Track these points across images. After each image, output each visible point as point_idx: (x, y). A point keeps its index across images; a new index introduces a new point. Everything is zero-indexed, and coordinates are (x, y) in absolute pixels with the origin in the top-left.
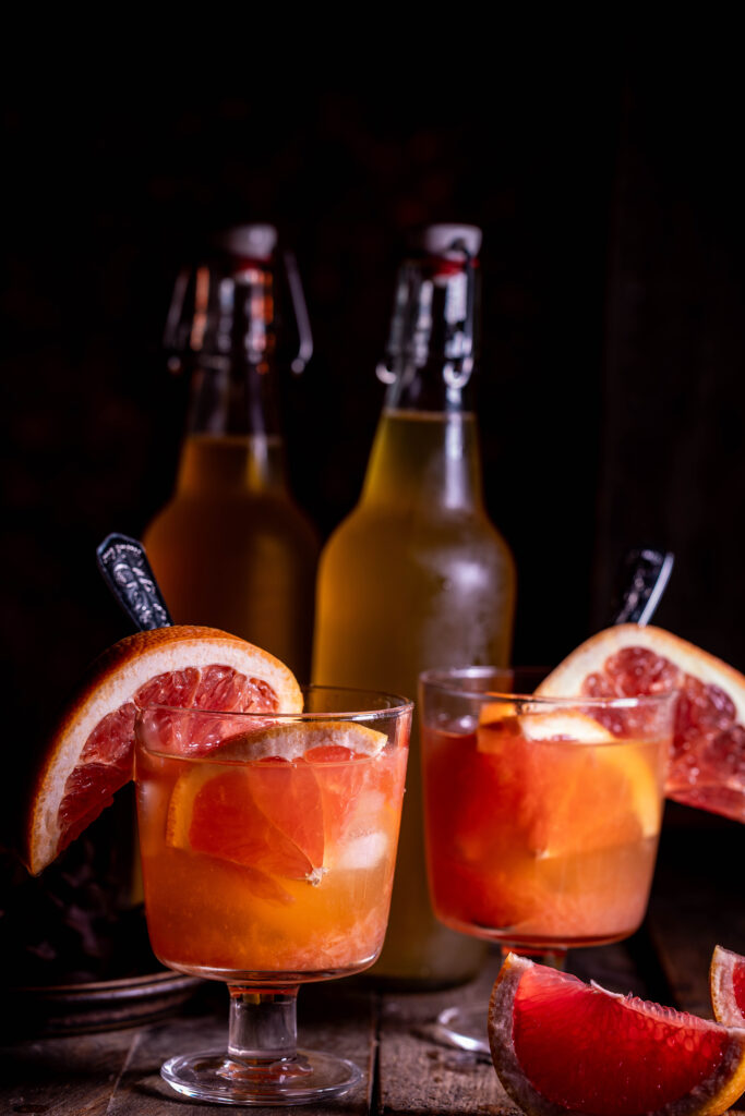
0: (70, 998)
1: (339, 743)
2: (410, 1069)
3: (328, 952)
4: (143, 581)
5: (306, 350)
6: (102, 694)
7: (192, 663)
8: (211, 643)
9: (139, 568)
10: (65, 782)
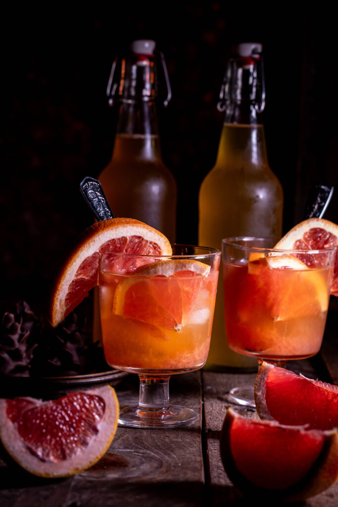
0: (68, 382)
1: (189, 269)
2: (218, 413)
3: (184, 361)
4: (100, 198)
5: (169, 96)
6: (85, 248)
7: (125, 235)
8: (133, 226)
9: (99, 192)
10: (68, 287)
